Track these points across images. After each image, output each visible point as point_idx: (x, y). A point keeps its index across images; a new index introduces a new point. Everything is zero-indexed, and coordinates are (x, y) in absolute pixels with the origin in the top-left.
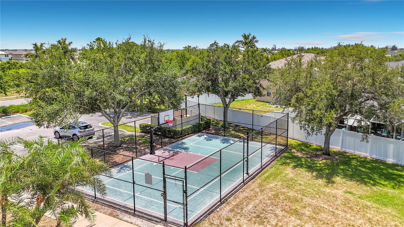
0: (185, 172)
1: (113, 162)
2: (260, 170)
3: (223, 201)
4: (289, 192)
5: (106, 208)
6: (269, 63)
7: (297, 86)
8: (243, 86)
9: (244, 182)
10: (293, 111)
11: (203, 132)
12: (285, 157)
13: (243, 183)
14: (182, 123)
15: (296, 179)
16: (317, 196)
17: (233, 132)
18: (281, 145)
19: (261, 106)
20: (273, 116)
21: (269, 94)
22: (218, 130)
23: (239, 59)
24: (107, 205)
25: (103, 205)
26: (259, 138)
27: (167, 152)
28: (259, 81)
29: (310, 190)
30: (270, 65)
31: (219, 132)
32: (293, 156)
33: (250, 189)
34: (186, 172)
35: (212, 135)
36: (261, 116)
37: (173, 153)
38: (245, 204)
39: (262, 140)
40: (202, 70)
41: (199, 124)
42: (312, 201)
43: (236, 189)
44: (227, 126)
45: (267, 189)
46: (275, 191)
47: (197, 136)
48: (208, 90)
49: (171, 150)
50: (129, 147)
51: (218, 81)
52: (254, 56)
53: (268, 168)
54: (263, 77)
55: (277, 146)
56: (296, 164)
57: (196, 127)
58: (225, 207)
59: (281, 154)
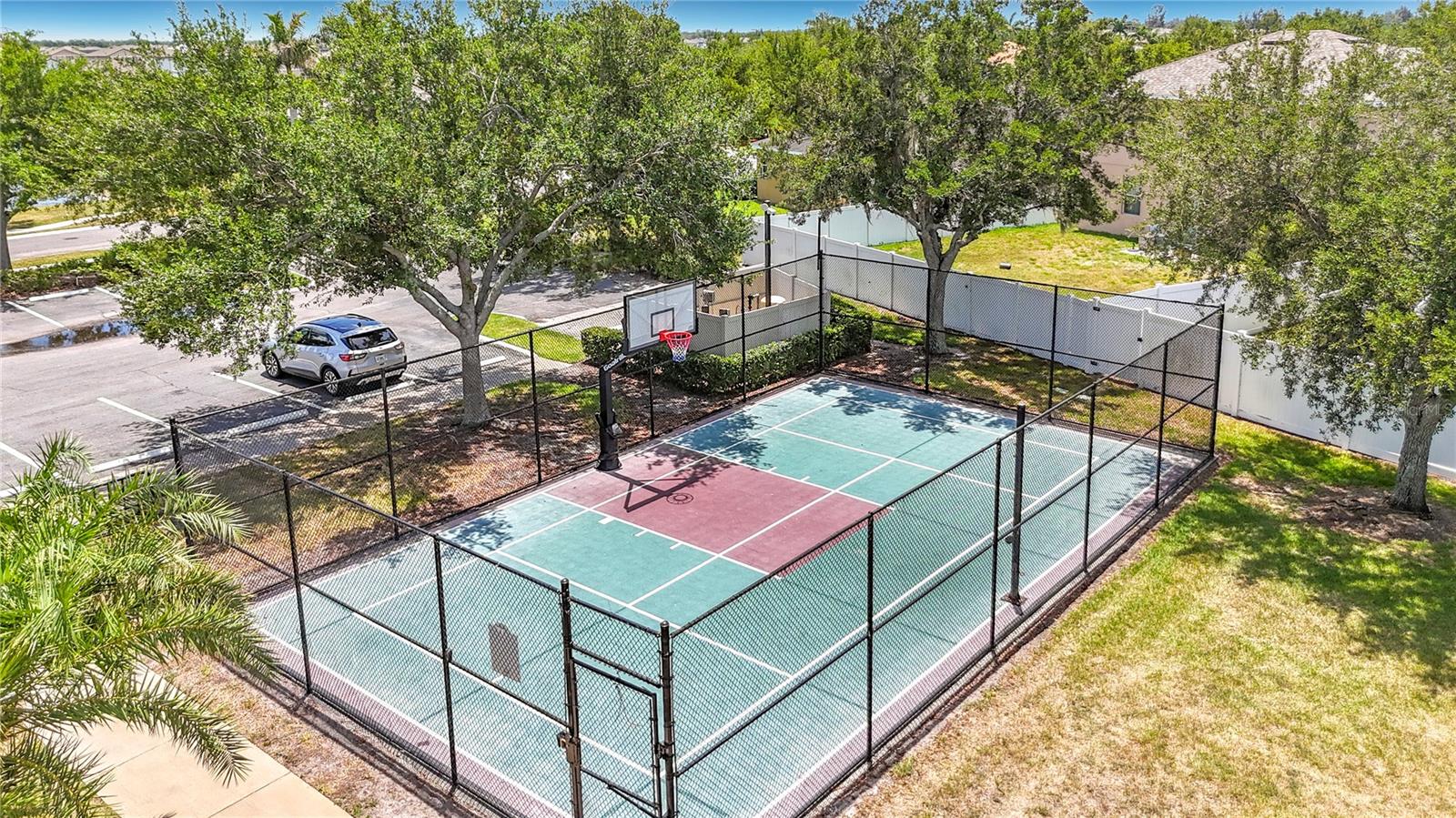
0: (662, 654)
1: (442, 501)
2: (1077, 580)
3: (882, 761)
4: (1221, 727)
5: (338, 750)
6: (1133, 74)
7: (1274, 183)
8: (1013, 176)
9: (996, 652)
10: (1252, 306)
11: (836, 373)
12: (1200, 513)
13: (989, 656)
14: (743, 337)
15: (1260, 649)
16: (1380, 768)
17: (965, 375)
18: (1184, 448)
19: (1098, 255)
20: (1150, 311)
21: (1131, 208)
22: (899, 362)
23: (997, 56)
24: (348, 734)
25: (327, 735)
26: (1079, 407)
27: (668, 461)
28: (1088, 153)
29: (1334, 719)
30: (1142, 84)
31: (905, 374)
32: (1239, 507)
33: (1022, 690)
34: (666, 655)
35: (871, 388)
36: (1095, 308)
37: (695, 467)
38: (990, 784)
39: (1092, 419)
40: (834, 106)
41: (820, 334)
42: (1354, 799)
43: (955, 688)
44: (941, 344)
45: (1110, 697)
46: (1147, 715)
47: (809, 390)
48: (859, 193)
49: (688, 454)
50: (522, 432)
51: (904, 153)
52: (1067, 42)
53: (1118, 573)
54: (1106, 135)
55: (1165, 455)
56: (1256, 556)
57: (808, 349)
58: (888, 798)
59: (1181, 497)
